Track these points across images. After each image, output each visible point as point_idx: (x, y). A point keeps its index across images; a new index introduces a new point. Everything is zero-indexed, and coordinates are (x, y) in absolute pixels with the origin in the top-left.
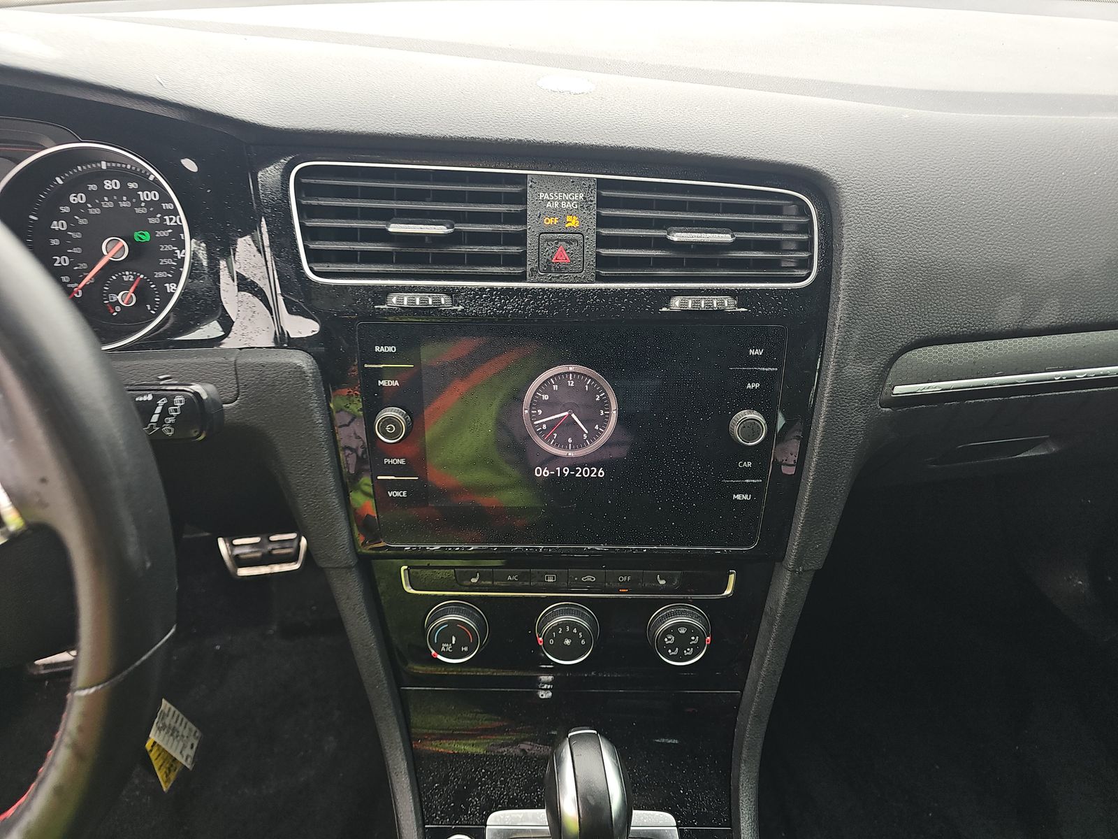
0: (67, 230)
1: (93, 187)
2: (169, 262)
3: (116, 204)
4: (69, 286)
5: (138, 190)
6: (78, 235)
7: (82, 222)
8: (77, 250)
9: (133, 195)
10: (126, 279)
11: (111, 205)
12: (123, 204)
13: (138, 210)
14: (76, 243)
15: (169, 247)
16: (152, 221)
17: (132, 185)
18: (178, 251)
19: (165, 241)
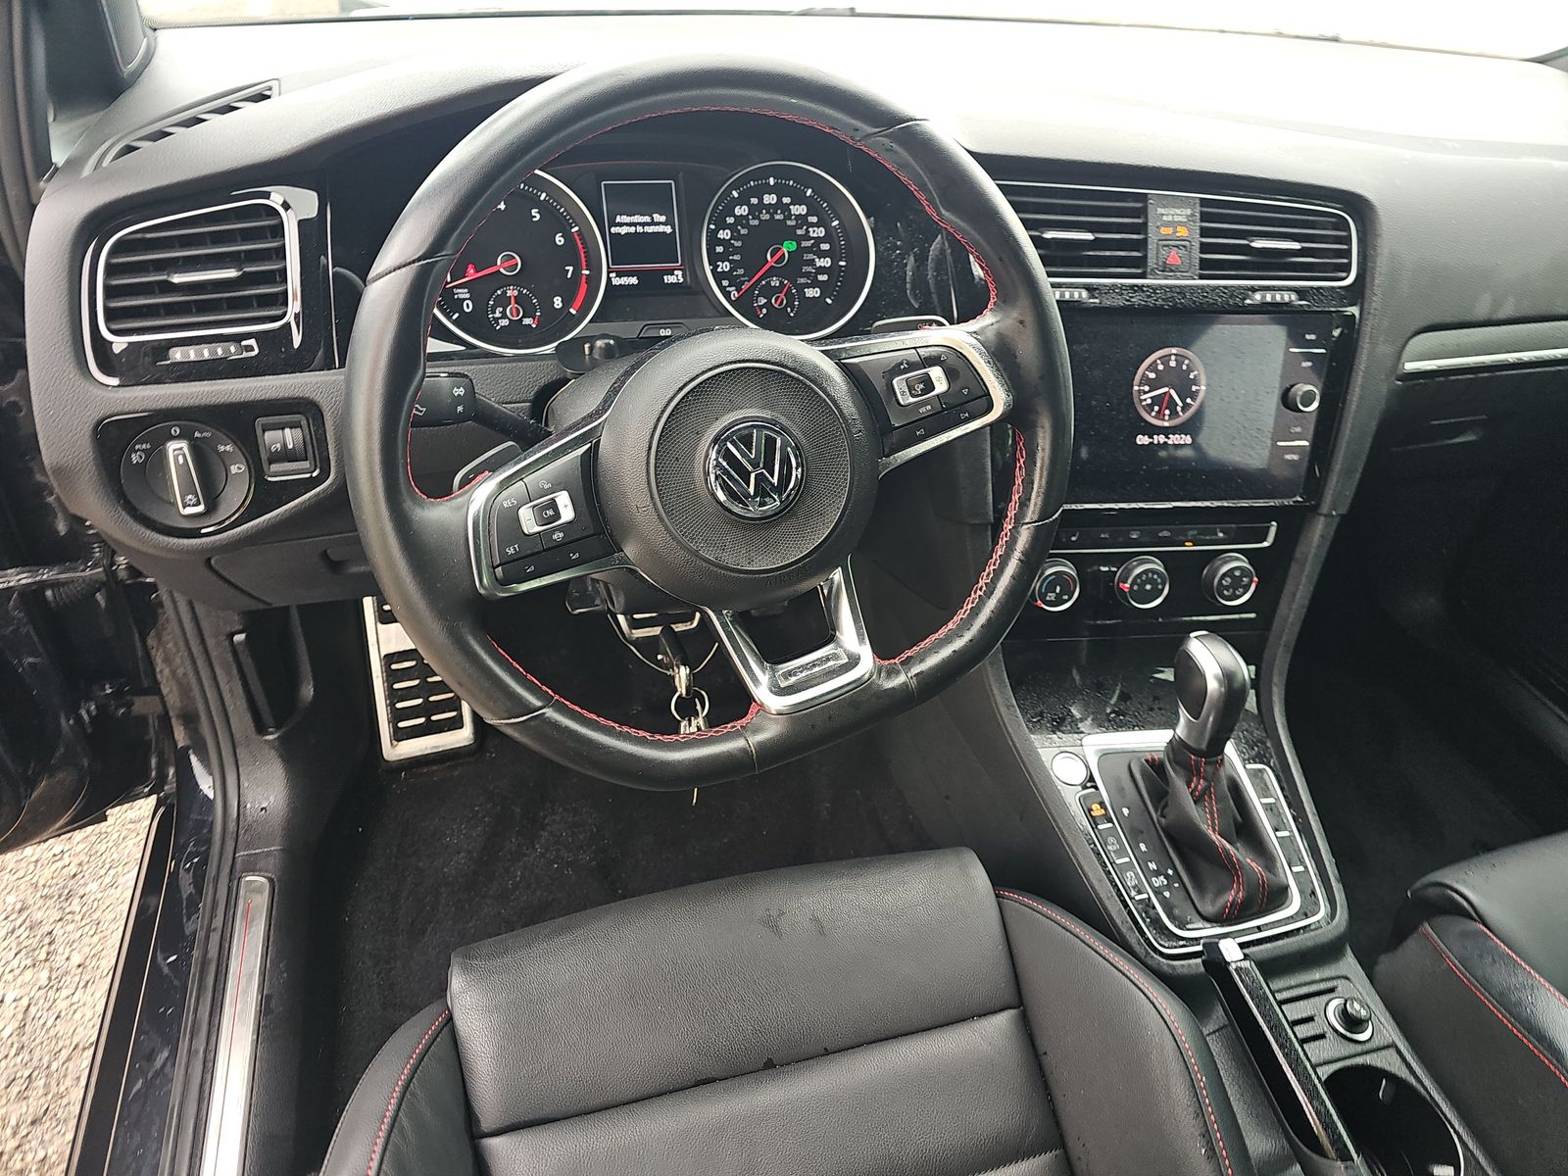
0: (731, 239)
1: (754, 201)
2: (809, 269)
3: (772, 217)
4: (728, 289)
5: (790, 204)
6: (738, 244)
7: (744, 232)
8: (737, 257)
9: (786, 208)
10: (773, 284)
11: (768, 217)
12: (777, 217)
13: (789, 223)
14: (736, 251)
15: (811, 256)
16: (799, 232)
17: (786, 200)
18: (817, 260)
19: (808, 250)
